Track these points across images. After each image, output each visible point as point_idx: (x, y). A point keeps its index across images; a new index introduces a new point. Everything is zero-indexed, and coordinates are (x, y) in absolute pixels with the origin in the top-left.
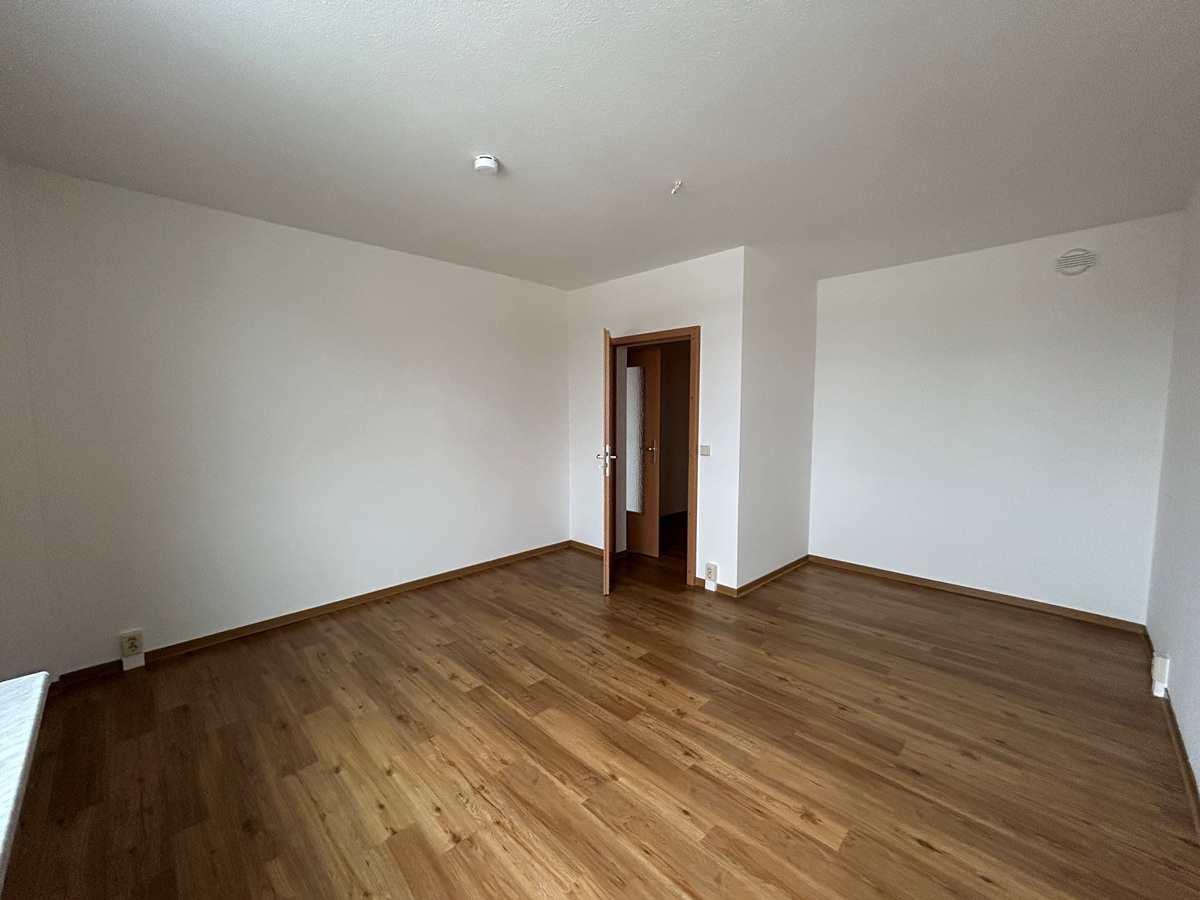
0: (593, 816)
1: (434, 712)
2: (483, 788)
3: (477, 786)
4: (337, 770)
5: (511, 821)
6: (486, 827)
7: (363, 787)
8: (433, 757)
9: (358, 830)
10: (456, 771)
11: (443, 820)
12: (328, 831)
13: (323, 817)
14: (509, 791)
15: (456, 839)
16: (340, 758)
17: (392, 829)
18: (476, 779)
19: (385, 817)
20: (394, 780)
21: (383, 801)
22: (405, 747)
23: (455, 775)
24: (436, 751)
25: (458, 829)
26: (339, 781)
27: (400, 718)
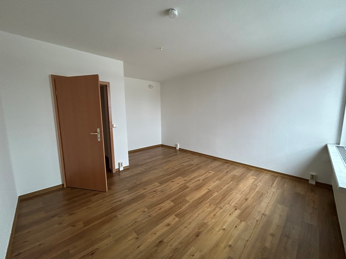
0: (220, 192)
1: (193, 225)
2: (220, 208)
3: (220, 209)
4: (230, 246)
5: (227, 202)
6: (230, 205)
7: (232, 234)
8: (214, 220)
9: (246, 229)
10: (216, 214)
11: (233, 213)
12: (250, 237)
13: (247, 241)
14: (219, 203)
15: (236, 209)
16: (225, 248)
17: (241, 222)
18: (217, 210)
19: (238, 225)
20: (226, 227)
21: (234, 227)
22: (213, 228)
23: (218, 214)
24: (211, 220)
25: (234, 210)
26: (233, 244)
27: (198, 236)
